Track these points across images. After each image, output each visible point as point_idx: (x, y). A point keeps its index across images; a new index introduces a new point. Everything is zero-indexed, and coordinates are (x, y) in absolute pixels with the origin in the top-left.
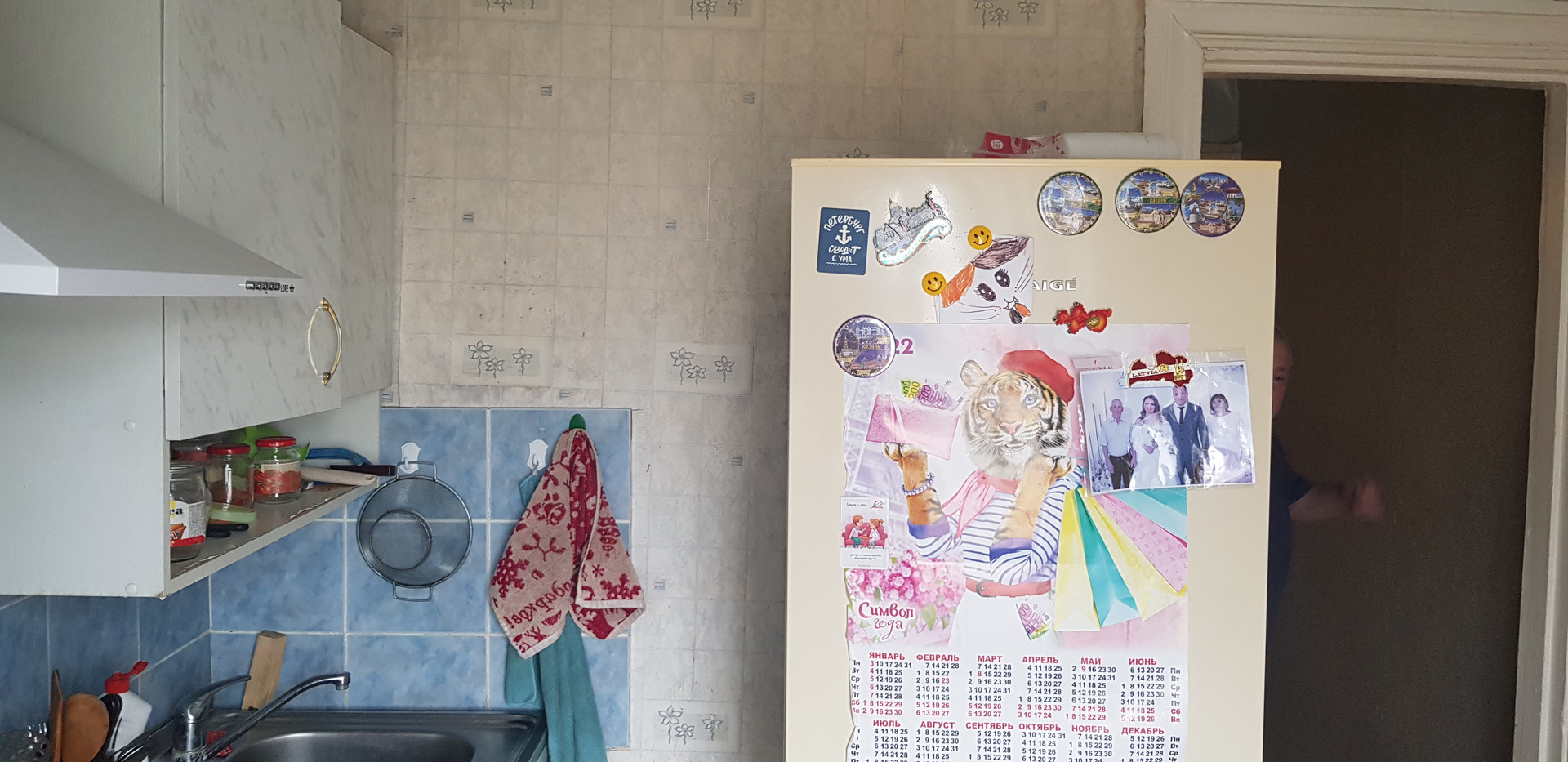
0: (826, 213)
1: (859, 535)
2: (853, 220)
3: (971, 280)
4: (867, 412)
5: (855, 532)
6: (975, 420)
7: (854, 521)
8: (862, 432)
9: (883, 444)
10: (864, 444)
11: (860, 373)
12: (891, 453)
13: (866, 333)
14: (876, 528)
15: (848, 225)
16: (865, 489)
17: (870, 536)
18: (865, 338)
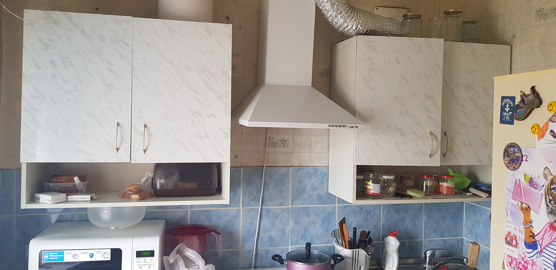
0: (503, 98)
1: (510, 240)
2: (510, 101)
3: (548, 128)
4: (513, 186)
5: (509, 239)
6: (549, 197)
7: (508, 233)
8: (510, 195)
9: (517, 201)
10: (511, 200)
11: (510, 168)
12: (519, 206)
13: (512, 150)
14: (515, 239)
15: (509, 103)
16: (512, 220)
17: (513, 242)
18: (512, 153)
